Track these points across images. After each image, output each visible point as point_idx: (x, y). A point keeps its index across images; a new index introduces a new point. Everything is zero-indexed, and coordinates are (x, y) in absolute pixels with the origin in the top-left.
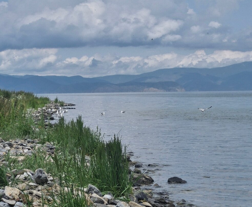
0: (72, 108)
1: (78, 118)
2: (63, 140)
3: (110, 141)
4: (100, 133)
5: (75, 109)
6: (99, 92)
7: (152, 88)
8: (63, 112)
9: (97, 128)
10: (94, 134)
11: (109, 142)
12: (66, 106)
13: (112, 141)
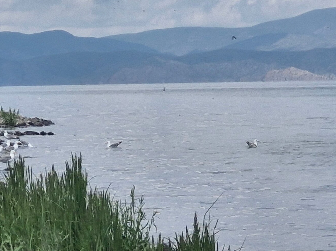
0: (43, 133)
1: (71, 166)
2: (23, 233)
3: (182, 237)
4: (140, 212)
5: (52, 134)
6: (125, 81)
7: (293, 68)
8: (16, 146)
9: (132, 195)
10: (123, 216)
11: (177, 239)
12: (24, 125)
13: (188, 237)
